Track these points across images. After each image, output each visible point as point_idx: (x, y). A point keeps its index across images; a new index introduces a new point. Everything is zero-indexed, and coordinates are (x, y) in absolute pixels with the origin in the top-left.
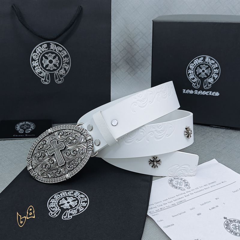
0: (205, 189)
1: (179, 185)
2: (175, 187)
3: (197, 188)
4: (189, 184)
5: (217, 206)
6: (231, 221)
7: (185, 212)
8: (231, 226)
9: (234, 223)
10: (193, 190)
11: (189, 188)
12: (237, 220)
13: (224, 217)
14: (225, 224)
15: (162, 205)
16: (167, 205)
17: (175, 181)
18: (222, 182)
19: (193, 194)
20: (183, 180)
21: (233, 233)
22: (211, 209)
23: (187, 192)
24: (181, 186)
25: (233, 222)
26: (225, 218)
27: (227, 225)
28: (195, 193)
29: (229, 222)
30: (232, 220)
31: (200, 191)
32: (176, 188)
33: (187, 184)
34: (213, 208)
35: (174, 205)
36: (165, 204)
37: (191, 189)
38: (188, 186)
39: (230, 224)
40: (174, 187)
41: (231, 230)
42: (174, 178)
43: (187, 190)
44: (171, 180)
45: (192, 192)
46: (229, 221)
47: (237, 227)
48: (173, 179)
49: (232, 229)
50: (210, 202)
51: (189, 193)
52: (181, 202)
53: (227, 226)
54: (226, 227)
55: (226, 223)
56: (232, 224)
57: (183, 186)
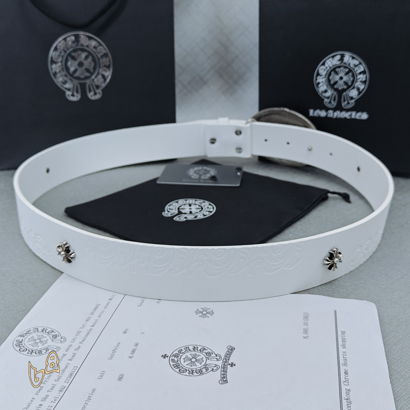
0: (93, 326)
1: (39, 344)
2: (37, 352)
3: (79, 332)
4: (57, 333)
5: (137, 345)
6: (176, 356)
7: (94, 390)
8: (185, 364)
9: (184, 356)
10: (74, 340)
11: (62, 340)
12: (183, 348)
13: (162, 356)
14: (173, 367)
15: (41, 405)
16: (51, 398)
17: (27, 340)
18: (110, 299)
19: (79, 347)
20: (40, 329)
21: (195, 374)
22: (131, 355)
23: (67, 350)
24: (46, 345)
25: (181, 354)
26: (165, 356)
27: (177, 366)
28: (81, 343)
29: (176, 359)
30: (177, 352)
31: (88, 334)
32: (40, 352)
33: (53, 334)
34: (133, 351)
35: (63, 390)
36: (45, 399)
37: (69, 340)
38: (60, 337)
39: (179, 362)
40: (34, 354)
41: (189, 370)
42: (21, 336)
43: (63, 346)
44: (19, 344)
45: (75, 345)
46: (173, 358)
47: (192, 360)
48: (21, 339)
49: (189, 366)
50: (119, 343)
51: (72, 350)
52: (71, 375)
53: (179, 368)
54: (178, 370)
55: (172, 364)
56: (182, 360)
57: (50, 343)
